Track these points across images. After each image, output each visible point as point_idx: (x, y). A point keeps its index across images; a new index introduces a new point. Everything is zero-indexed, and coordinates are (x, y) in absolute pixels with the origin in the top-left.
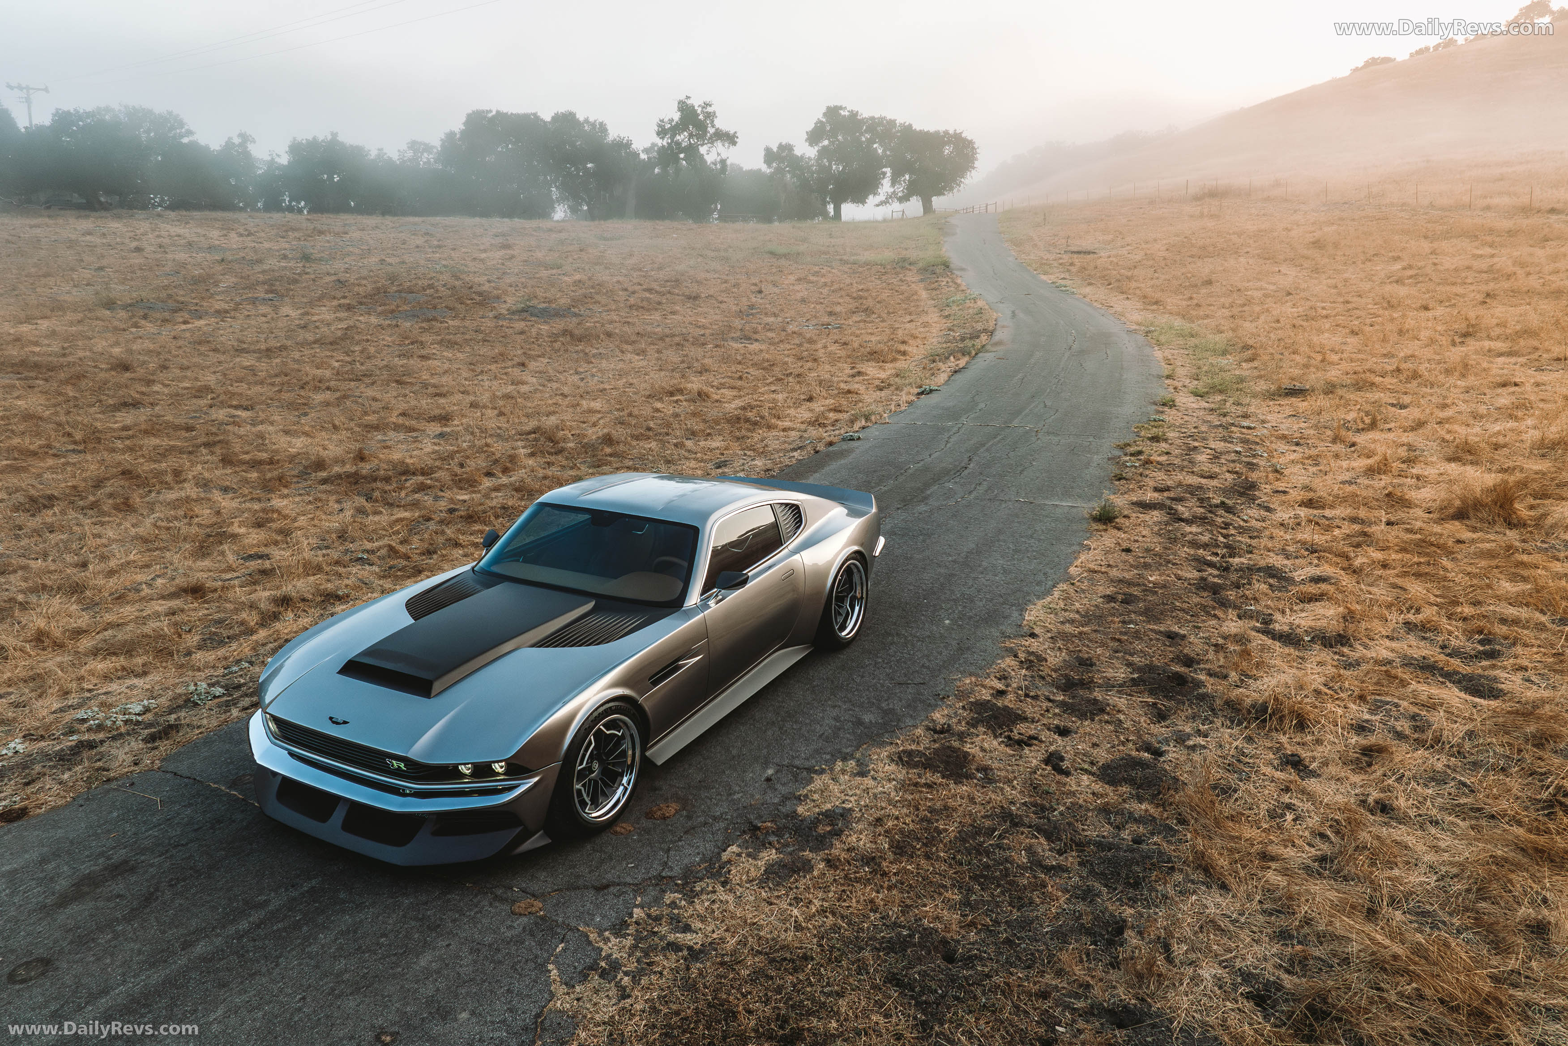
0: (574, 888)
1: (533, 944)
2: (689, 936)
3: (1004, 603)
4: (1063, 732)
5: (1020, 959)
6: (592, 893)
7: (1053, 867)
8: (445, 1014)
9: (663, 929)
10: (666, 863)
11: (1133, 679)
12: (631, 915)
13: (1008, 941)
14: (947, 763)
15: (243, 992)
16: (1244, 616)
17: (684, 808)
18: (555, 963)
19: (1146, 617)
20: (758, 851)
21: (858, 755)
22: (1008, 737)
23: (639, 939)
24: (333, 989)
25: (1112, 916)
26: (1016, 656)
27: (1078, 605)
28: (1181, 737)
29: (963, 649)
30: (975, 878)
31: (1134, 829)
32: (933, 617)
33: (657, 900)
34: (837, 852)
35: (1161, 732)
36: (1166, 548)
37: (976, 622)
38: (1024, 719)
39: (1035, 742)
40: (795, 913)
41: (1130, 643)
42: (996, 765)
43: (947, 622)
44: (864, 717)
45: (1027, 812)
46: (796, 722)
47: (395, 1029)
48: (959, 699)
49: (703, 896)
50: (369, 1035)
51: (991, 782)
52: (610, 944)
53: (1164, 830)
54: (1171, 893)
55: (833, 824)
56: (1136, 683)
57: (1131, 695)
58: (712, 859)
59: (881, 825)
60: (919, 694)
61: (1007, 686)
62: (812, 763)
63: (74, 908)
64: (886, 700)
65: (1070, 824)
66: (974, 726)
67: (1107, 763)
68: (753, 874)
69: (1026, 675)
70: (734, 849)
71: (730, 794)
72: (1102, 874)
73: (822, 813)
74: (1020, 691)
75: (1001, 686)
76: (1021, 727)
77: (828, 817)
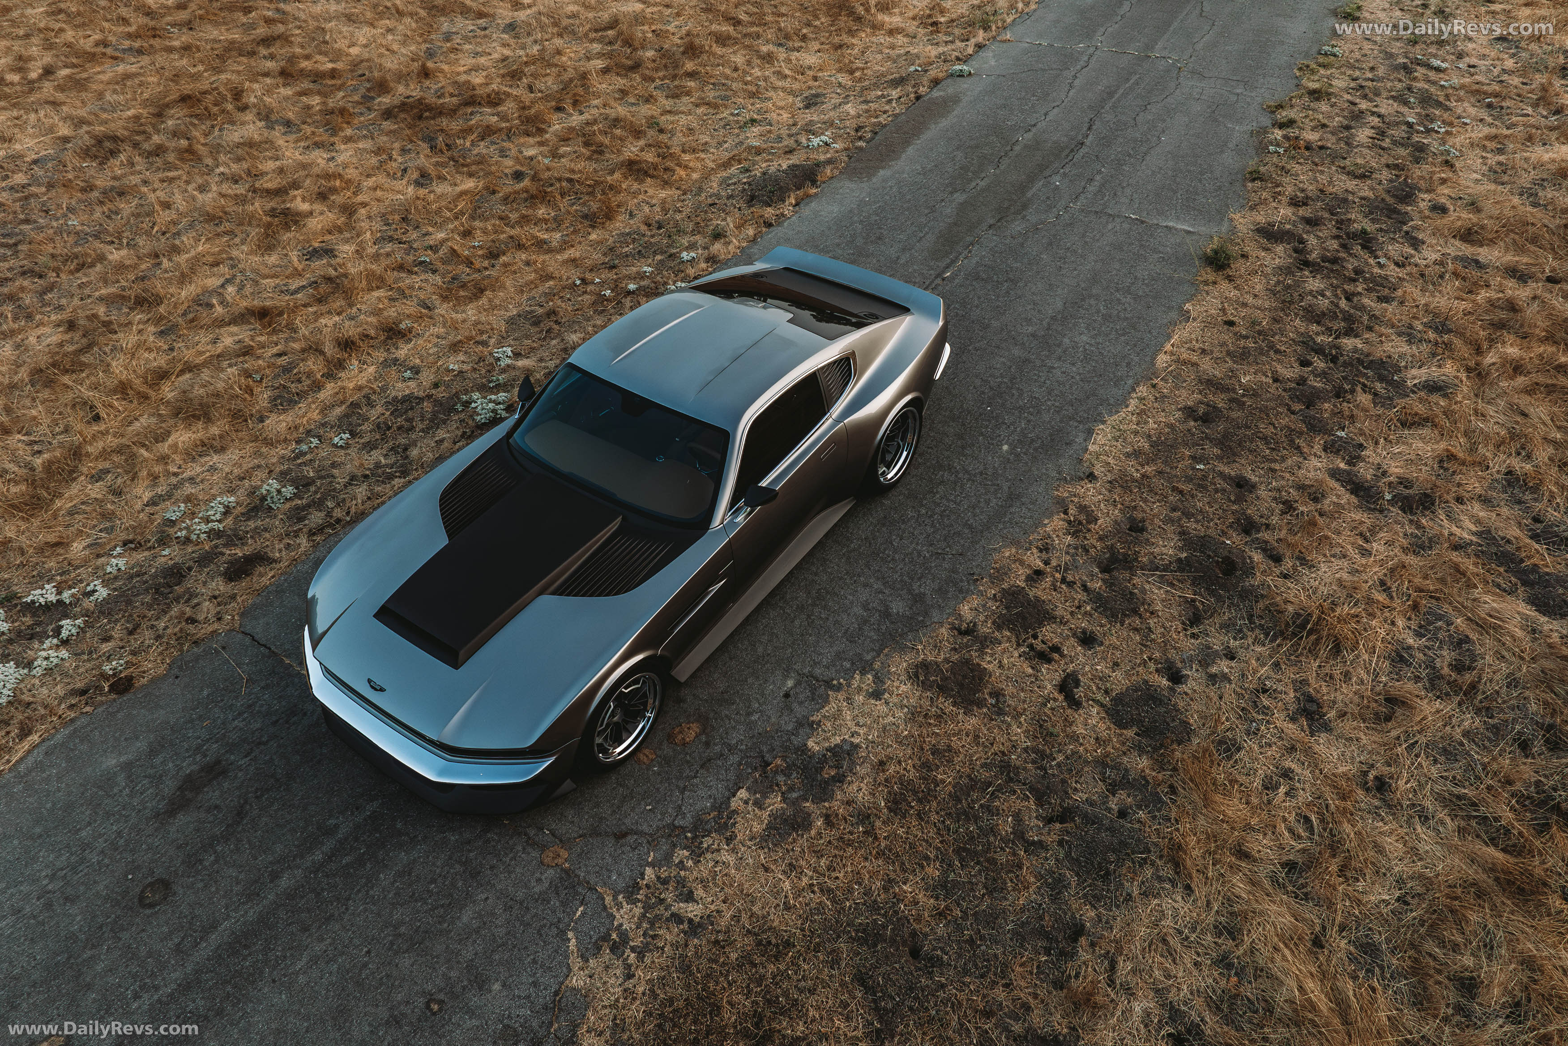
0: (595, 833)
1: (557, 904)
2: (691, 907)
3: (1071, 418)
4: (1087, 640)
5: (976, 966)
6: (610, 843)
7: (1033, 843)
8: (481, 983)
9: (669, 896)
10: (680, 807)
11: (1179, 560)
12: (642, 875)
13: (971, 941)
14: (961, 686)
15: (321, 939)
16: (1331, 448)
17: (704, 731)
18: (574, 929)
19: (1222, 449)
20: (765, 796)
21: (877, 665)
22: (1031, 647)
23: (647, 907)
24: (392, 944)
25: (1073, 917)
26: (1066, 512)
27: (1152, 424)
28: (1206, 658)
29: (1013, 497)
30: (957, 851)
31: (1123, 797)
32: (992, 439)
33: (667, 858)
34: (836, 805)
35: (1189, 645)
36: (1275, 320)
37: (1036, 449)
38: (1052, 619)
39: (1056, 656)
40: (787, 885)
41: (1193, 496)
42: (1010, 689)
43: (1005, 447)
44: (893, 605)
45: (1025, 762)
46: (825, 607)
47: (441, 996)
48: (993, 583)
49: (709, 856)
50: (421, 1001)
51: (1001, 712)
52: (622, 912)
53: (1153, 802)
54: (1136, 893)
55: (838, 767)
56: (1182, 565)
57: (1172, 585)
58: (722, 806)
59: (883, 771)
60: (954, 571)
61: (1047, 563)
62: (832, 673)
63: (182, 818)
64: (919, 579)
65: (1064, 781)
66: (999, 628)
67: (1121, 693)
68: (757, 828)
69: (1069, 545)
70: (743, 794)
71: (749, 714)
72: (1077, 860)
73: (830, 749)
74: (1058, 572)
75: (1039, 563)
76: (1047, 631)
77: (835, 755)
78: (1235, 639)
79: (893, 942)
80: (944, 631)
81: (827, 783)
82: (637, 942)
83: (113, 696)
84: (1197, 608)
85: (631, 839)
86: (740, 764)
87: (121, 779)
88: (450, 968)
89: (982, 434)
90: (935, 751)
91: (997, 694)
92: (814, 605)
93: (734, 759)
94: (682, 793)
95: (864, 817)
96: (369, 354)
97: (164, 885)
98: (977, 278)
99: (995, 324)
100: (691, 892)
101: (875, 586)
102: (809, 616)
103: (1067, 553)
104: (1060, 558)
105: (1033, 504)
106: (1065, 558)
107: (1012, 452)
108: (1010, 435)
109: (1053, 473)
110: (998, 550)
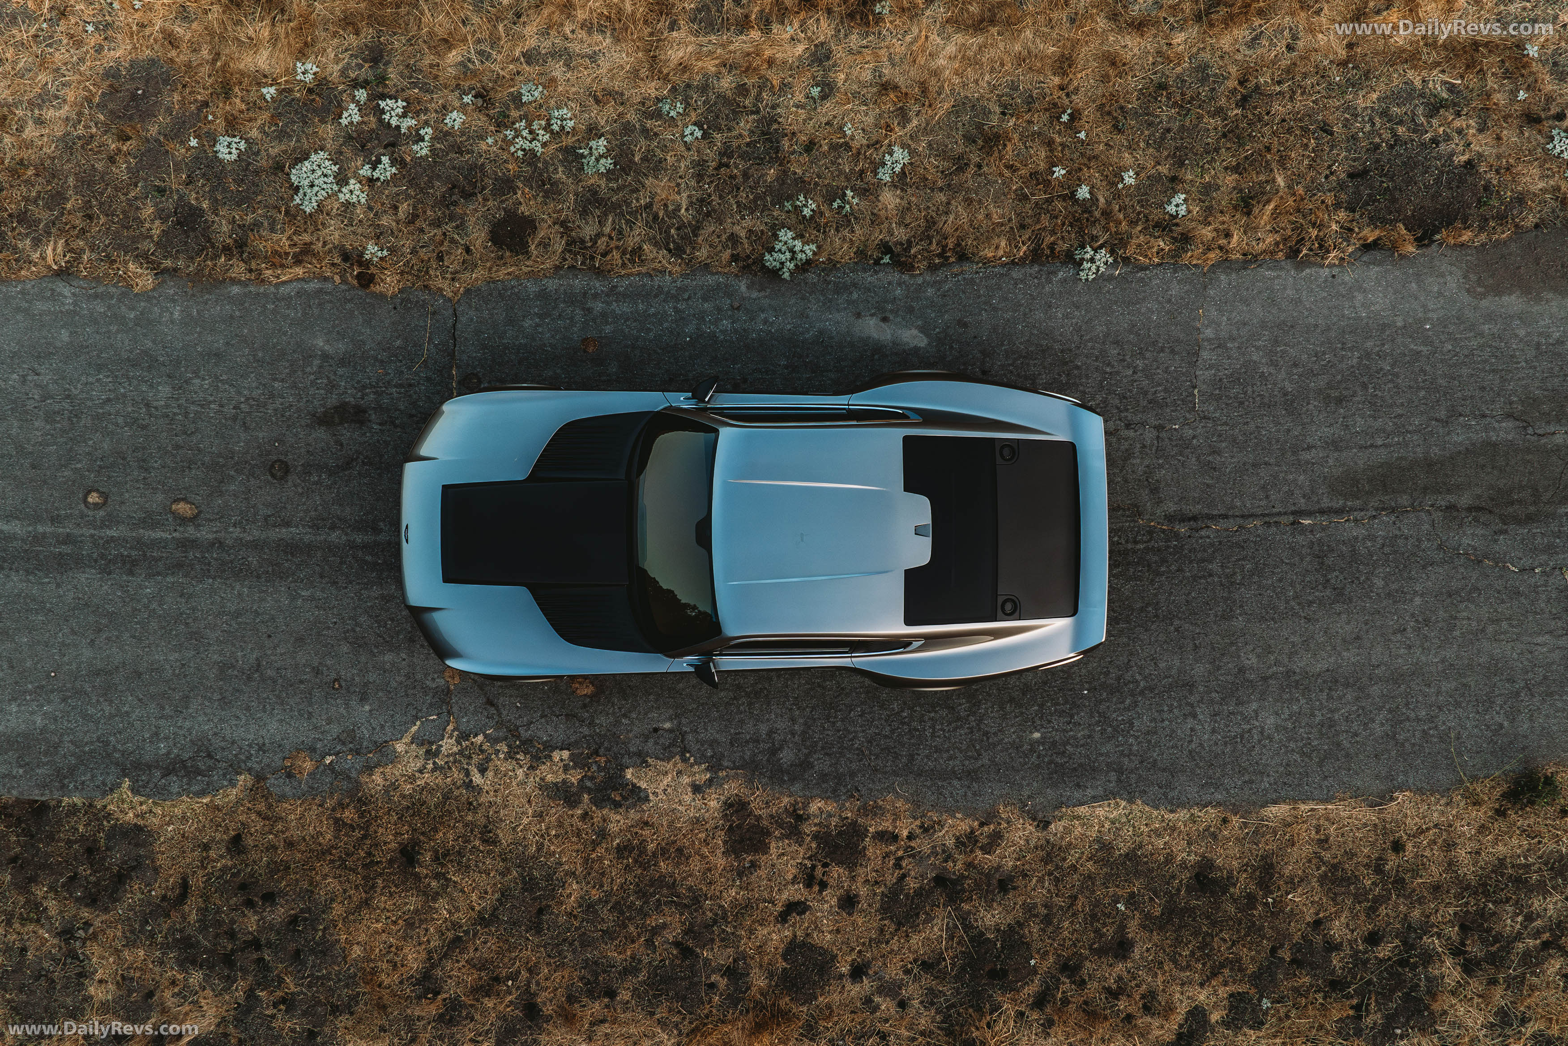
0: (482, 687)
1: (429, 702)
2: (478, 775)
3: (1121, 771)
6: (482, 700)
8: (363, 699)
9: (475, 759)
10: (531, 723)
11: (984, 933)
12: (476, 735)
14: (743, 839)
15: (323, 590)
16: (1237, 1003)
17: (592, 697)
18: (422, 723)
19: (1163, 914)
20: (574, 768)
21: (723, 774)
22: (814, 867)
23: (461, 753)
24: (348, 631)
25: (618, 988)
26: (982, 825)
27: (1160, 843)
28: (890, 989)
29: (972, 775)
30: (617, 903)
31: (723, 983)
32: (1041, 718)
33: (497, 741)
34: (598, 815)
35: (893, 973)
36: (1436, 888)
37: (1051, 762)
38: (851, 870)
39: (816, 888)
40: (525, 821)
41: (1074, 915)
42: (762, 873)
43: (1037, 735)
44: (785, 752)
45: (711, 910)
46: (750, 704)
47: (343, 684)
48: (859, 810)
49: (514, 762)
50: (333, 675)
51: (740, 875)
52: (449, 741)
53: (733, 999)
54: (657, 1017)
55: (625, 798)
56: (978, 939)
57: (951, 938)
58: (550, 747)
59: (642, 829)
60: (853, 774)
61: (910, 837)
62: (694, 747)
63: (321, 433)
64: (827, 754)
65: (712, 941)
66: (816, 837)
67: (813, 946)
68: (550, 778)
69: (944, 845)
70: (566, 754)
71: (625, 716)
72: (657, 975)
73: (634, 785)
74: (905, 851)
75: (905, 833)
76: (837, 872)
77: (632, 791)
78: (922, 1002)
79: (534, 899)
80: (786, 800)
81: (609, 799)
82: (440, 763)
83: (355, 282)
84: (939, 963)
85: (493, 710)
86: (585, 737)
87: (317, 362)
88: (358, 675)
89: (1041, 706)
90: (680, 851)
91: (754, 865)
92: (748, 695)
93: (585, 730)
94: (542, 717)
95: (603, 834)
96: (818, 20)
97: (286, 469)
98: (1320, 557)
99: (1239, 623)
100: (486, 769)
101: (796, 727)
102: (735, 698)
103: (934, 847)
104: (923, 845)
105: (975, 794)
106: (926, 849)
107: (1034, 744)
108: (1057, 730)
109: (1026, 793)
110: (898, 796)
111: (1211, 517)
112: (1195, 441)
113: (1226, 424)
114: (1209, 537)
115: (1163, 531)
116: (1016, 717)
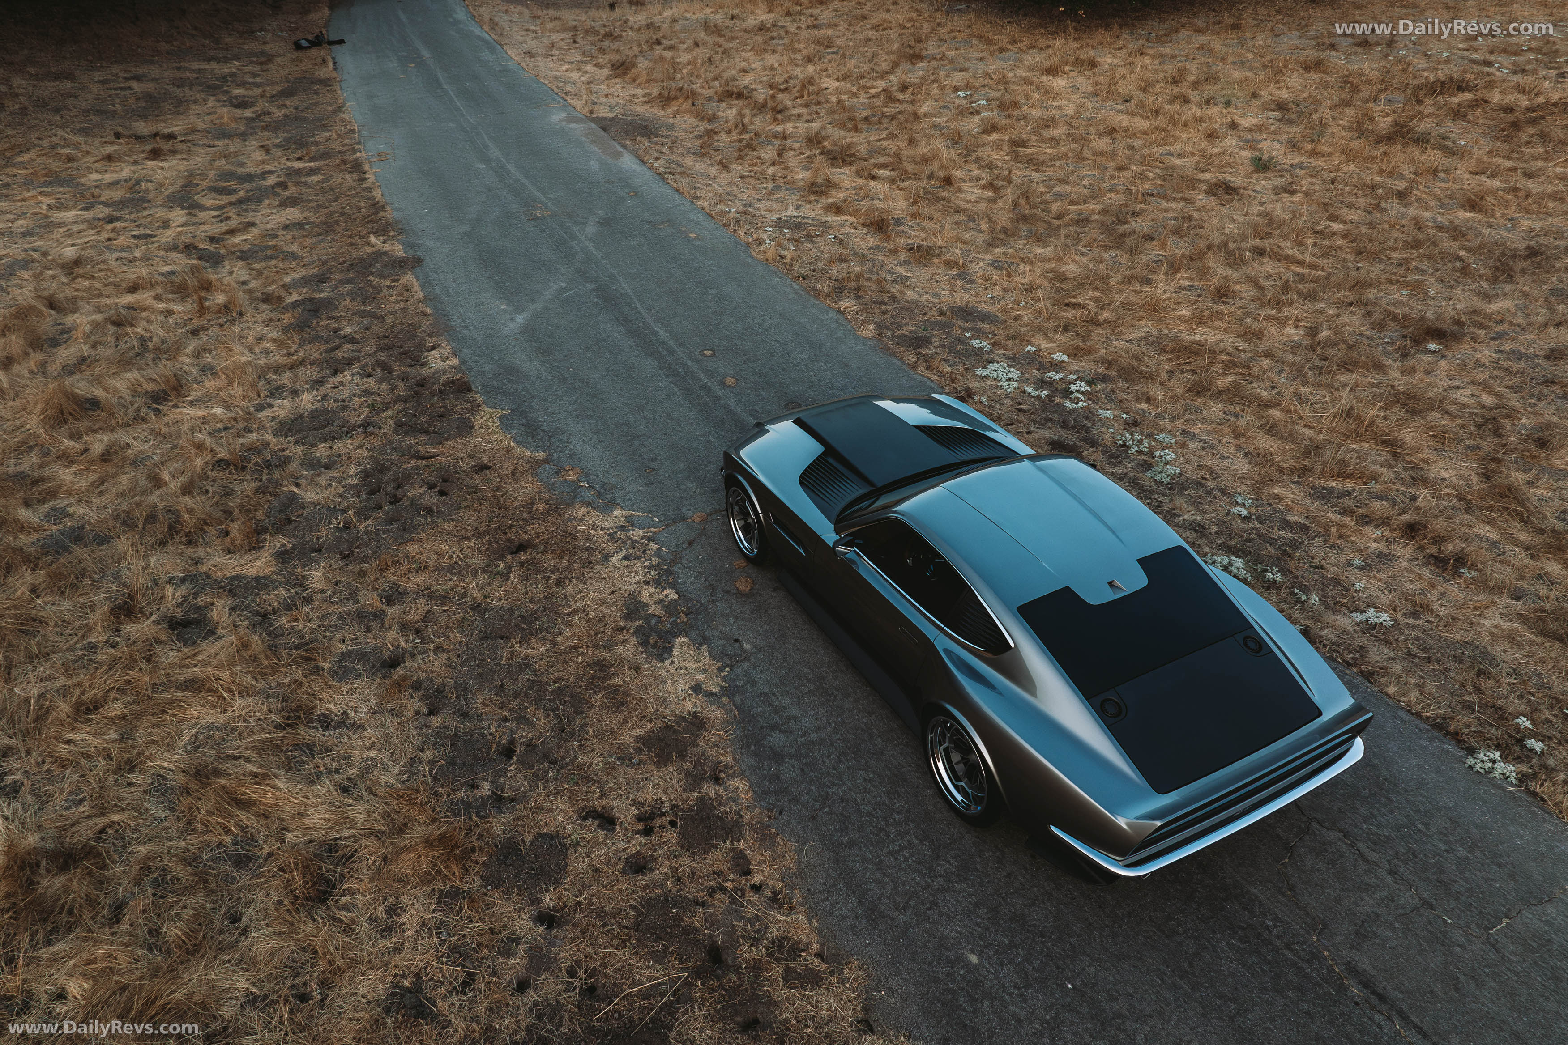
2: (620, 558)
4: (637, 864)
8: (647, 485)
9: (634, 551)
12: (656, 544)
14: (663, 743)
18: (647, 516)
20: (664, 607)
21: (724, 699)
22: (665, 814)
25: (442, 713)
26: (819, 955)
28: (540, 959)
31: (483, 793)
32: (997, 952)
34: (626, 636)
35: (565, 954)
37: (952, 992)
38: (681, 849)
39: (640, 827)
40: (593, 596)
42: (633, 774)
43: (974, 959)
44: (783, 737)
45: (567, 751)
47: (653, 473)
49: (645, 572)
50: (656, 467)
51: (621, 758)
52: (641, 533)
54: (420, 754)
55: (655, 646)
57: (646, 995)
58: (674, 586)
59: (630, 668)
60: (795, 800)
61: (756, 888)
62: (736, 670)
64: (803, 770)
65: (531, 768)
66: (702, 799)
67: (565, 855)
68: (644, 596)
70: (674, 597)
71: (736, 618)
72: (471, 737)
73: (673, 646)
74: (735, 889)
75: (757, 879)
76: (671, 836)
77: (665, 648)
78: (536, 1004)
80: (729, 759)
81: (648, 637)
84: (601, 999)
85: (685, 545)
86: (698, 602)
88: (665, 477)
89: (1013, 946)
90: (622, 703)
91: (638, 764)
93: (705, 600)
94: (699, 572)
95: (608, 647)
103: (758, 918)
104: (753, 905)
105: (852, 928)
106: (750, 911)
107: (960, 960)
108: (997, 978)
109: (893, 983)
110: (799, 851)
111: (1404, 1017)
112: (1458, 949)
113: (1517, 974)
114: (1380, 1027)
115: (1331, 970)
116: (978, 925)
